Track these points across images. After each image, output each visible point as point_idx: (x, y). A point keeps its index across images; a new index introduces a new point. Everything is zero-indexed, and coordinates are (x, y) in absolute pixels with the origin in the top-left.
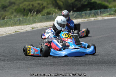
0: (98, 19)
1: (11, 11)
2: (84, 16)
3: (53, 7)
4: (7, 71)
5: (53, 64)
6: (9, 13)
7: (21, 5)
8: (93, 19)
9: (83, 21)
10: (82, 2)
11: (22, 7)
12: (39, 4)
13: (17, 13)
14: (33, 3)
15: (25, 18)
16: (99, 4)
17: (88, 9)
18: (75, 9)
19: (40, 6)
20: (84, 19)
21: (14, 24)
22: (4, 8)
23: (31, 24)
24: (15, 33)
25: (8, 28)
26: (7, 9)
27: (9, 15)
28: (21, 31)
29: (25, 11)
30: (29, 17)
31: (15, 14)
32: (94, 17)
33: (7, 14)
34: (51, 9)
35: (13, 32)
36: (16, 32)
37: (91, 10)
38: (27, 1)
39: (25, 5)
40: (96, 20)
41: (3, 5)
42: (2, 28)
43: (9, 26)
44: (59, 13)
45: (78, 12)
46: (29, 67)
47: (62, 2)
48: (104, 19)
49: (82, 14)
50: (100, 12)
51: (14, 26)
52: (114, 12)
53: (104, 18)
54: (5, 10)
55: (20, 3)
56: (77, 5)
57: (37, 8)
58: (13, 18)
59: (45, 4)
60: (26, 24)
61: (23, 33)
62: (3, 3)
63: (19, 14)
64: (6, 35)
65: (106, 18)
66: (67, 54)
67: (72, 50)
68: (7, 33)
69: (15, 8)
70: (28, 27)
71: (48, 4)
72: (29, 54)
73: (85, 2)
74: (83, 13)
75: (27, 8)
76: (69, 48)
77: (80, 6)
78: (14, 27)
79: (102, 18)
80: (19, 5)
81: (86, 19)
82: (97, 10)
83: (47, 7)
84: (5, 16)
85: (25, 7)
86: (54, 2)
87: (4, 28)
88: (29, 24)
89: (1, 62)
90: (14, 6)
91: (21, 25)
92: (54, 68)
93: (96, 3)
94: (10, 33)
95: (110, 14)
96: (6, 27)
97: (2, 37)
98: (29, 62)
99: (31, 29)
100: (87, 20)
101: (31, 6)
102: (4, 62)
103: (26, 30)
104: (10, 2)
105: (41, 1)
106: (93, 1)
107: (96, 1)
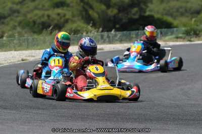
1: (12, 24)
2: (134, 39)
3: (82, 21)
4: (11, 127)
5: (86, 118)
6: (9, 28)
7: (29, 16)
10: (129, 16)
11: (31, 18)
12: (59, 14)
13: (23, 28)
14: (50, 12)
15: (36, 36)
16: (159, 19)
17: (141, 27)
18: (117, 26)
19: (61, 18)
21: (19, 46)
24: (22, 62)
25: (9, 52)
26: (6, 20)
27: (9, 31)
28: (32, 59)
29: (36, 26)
30: (45, 37)
31: (19, 29)
34: (79, 24)
35: (19, 61)
36: (23, 60)
38: (39, 9)
43: (11, 50)
44: (93, 32)
45: (125, 32)
46: (47, 121)
47: (98, 14)
49: (132, 36)
50: (161, 33)
51: (19, 50)
52: (184, 33)
53: (168, 43)
54: (3, 23)
55: (28, 12)
56: (121, 19)
57: (56, 22)
58: (16, 35)
59: (69, 15)
60: (39, 47)
63: (26, 30)
64: (7, 64)
65: (171, 43)
68: (9, 61)
69: (19, 19)
71: (73, 16)
73: (134, 14)
74: (133, 34)
75: (38, 21)
77: (127, 21)
78: (20, 52)
79: (165, 43)
80: (25, 15)
83: (72, 21)
84: (3, 33)
85: (36, 18)
86: (84, 13)
87: (3, 53)
90: (17, 16)
91: (31, 49)
92: (87, 124)
93: (152, 17)
94: (12, 61)
95: (177, 38)
96: (6, 51)
98: (47, 113)
101: (46, 18)
102: (5, 111)
103: (39, 57)
104: (11, 9)
105: (63, 10)
106: (147, 13)
107: (152, 13)
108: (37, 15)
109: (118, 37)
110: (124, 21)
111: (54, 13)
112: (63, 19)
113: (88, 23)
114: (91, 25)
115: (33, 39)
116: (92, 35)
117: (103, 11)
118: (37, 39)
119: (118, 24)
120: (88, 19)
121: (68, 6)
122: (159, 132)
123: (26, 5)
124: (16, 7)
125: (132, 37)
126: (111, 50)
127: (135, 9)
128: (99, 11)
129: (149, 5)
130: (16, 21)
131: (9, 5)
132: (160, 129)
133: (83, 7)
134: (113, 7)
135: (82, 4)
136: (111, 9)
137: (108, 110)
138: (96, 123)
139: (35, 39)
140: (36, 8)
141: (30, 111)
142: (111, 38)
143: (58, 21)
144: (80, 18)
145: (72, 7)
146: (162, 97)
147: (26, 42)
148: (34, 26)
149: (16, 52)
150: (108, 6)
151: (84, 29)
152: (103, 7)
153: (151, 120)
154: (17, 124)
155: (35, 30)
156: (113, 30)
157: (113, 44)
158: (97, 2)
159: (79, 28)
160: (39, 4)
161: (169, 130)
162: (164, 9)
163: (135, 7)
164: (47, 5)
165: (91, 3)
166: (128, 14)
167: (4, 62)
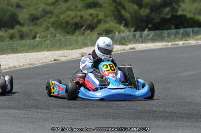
0: (189, 44)
1: (45, 25)
2: (166, 39)
3: (115, 21)
6: (42, 29)
7: (62, 17)
8: (181, 43)
9: (164, 46)
10: (161, 16)
11: (64, 19)
12: (91, 15)
13: (56, 29)
14: (83, 13)
15: (68, 37)
16: (191, 19)
17: (173, 26)
18: (150, 26)
20: (167, 43)
21: (51, 47)
22: (34, 19)
23: (80, 48)
24: (54, 62)
25: (41, 53)
26: (39, 22)
27: (42, 31)
28: (64, 59)
29: (69, 27)
30: (77, 37)
31: (52, 30)
32: (183, 40)
33: (39, 29)
34: (111, 24)
35: (51, 61)
36: (55, 60)
37: (177, 28)
38: (72, 10)
39: (69, 16)
40: (185, 45)
41: (32, 14)
42: (33, 54)
43: (44, 51)
44: (125, 32)
45: (157, 32)
47: (130, 14)
48: (199, 44)
49: (164, 35)
50: (193, 32)
51: (51, 51)
53: (199, 42)
54: (36, 24)
55: (61, 13)
56: (153, 19)
57: (88, 22)
58: (49, 37)
59: (101, 15)
60: (71, 48)
61: (67, 62)
62: (33, 12)
63: (58, 31)
64: (40, 64)
66: (105, 96)
67: (112, 91)
68: (41, 62)
69: (52, 20)
70: (76, 52)
71: (106, 17)
72: (53, 94)
73: (167, 14)
74: (165, 33)
75: (71, 21)
76: (108, 87)
77: (159, 21)
78: (53, 52)
79: (197, 42)
80: (58, 16)
81: (170, 43)
82: (188, 29)
83: (104, 21)
84: (36, 33)
85: (68, 19)
86: (116, 13)
87: (36, 53)
88: (77, 49)
89: (32, 110)
90: (50, 18)
91: (64, 50)
93: (185, 16)
94: (44, 61)
96: (38, 51)
97: (33, 68)
99: (80, 56)
100: (172, 45)
101: (79, 18)
103: (71, 58)
104: (44, 10)
105: (96, 10)
106: (180, 13)
107: (185, 13)
108: (70, 15)
109: (151, 36)
110: (156, 21)
111: (87, 13)
112: (95, 20)
113: (120, 23)
114: (123, 25)
115: (66, 39)
116: (124, 35)
117: (135, 12)
118: (70, 39)
119: (150, 24)
120: (121, 19)
121: (101, 6)
122: (190, 129)
123: (59, 6)
124: (49, 8)
125: (165, 37)
126: (143, 49)
127: (167, 9)
128: (132, 11)
129: (181, 4)
130: (49, 22)
131: (42, 6)
132: (191, 126)
133: (116, 7)
134: (145, 7)
135: (114, 4)
136: (143, 9)
137: (139, 108)
138: (127, 121)
139: (67, 40)
140: (69, 9)
141: (62, 110)
142: (144, 37)
143: (91, 22)
144: (113, 18)
145: (105, 7)
146: (194, 95)
147: (59, 43)
148: (67, 26)
149: (48, 52)
150: (140, 6)
151: (117, 29)
152: (136, 7)
153: (182, 118)
154: (49, 123)
155: (69, 30)
156: (146, 30)
157: (145, 43)
158: (129, 2)
159: (112, 28)
160: (72, 5)
161: (199, 127)
162: (196, 9)
163: (167, 7)
164: (79, 6)
165: (123, 3)
166: (160, 14)
167: (36, 62)
